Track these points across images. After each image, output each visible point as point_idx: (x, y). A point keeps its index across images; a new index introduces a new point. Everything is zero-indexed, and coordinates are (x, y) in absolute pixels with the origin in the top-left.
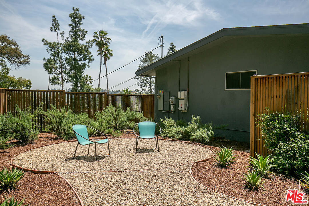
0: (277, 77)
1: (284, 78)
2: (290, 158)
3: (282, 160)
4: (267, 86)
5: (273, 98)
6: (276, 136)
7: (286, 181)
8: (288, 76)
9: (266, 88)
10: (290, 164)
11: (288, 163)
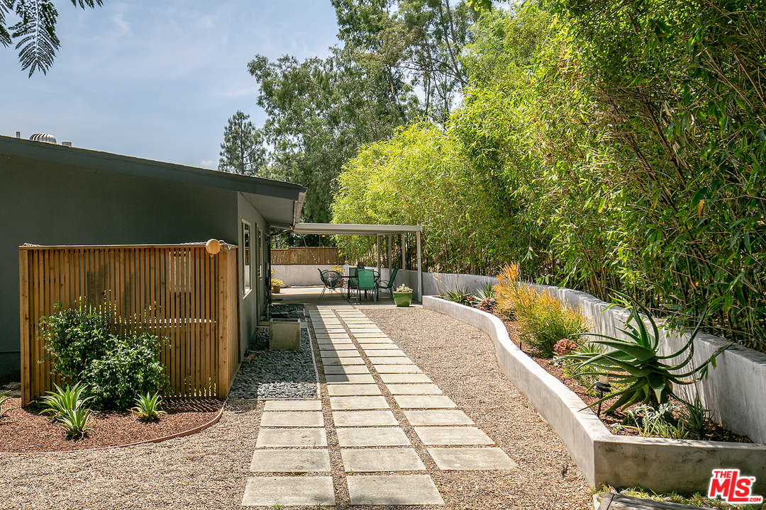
0: (69, 250)
1: (82, 252)
2: (106, 382)
3: (96, 388)
4: (52, 265)
5: (63, 287)
6: (80, 350)
7: (107, 418)
8: (89, 250)
9: (50, 268)
10: (108, 391)
11: (106, 391)
